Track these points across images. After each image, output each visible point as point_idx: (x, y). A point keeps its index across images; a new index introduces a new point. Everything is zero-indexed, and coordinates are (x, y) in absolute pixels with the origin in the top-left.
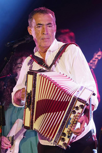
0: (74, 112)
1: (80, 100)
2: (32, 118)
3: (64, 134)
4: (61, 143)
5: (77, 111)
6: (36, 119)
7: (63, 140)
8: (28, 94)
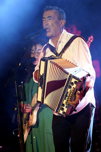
0: (70, 87)
1: (74, 77)
2: (44, 95)
3: (63, 105)
4: (61, 112)
5: (72, 87)
6: (46, 96)
7: (63, 109)
8: (41, 76)
